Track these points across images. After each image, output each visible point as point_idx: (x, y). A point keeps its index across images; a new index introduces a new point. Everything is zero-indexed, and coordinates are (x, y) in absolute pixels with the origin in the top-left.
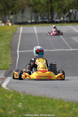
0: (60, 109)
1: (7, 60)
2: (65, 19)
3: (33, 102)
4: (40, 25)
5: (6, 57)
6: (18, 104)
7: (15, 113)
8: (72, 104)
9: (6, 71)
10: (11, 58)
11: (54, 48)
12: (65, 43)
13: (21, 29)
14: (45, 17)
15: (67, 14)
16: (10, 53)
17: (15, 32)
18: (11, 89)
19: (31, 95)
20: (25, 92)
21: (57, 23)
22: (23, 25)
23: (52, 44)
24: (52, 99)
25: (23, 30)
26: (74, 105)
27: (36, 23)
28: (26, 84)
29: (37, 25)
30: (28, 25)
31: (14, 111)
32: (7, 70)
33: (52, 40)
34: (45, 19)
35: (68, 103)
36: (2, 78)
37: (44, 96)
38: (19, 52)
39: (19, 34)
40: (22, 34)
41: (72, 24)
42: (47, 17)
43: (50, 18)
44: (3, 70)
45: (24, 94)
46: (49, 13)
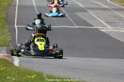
1: (6, 35)
5: (4, 32)
9: (6, 47)
10: (9, 33)
11: (57, 25)
12: (69, 20)
16: (7, 28)
23: (54, 19)
25: (19, 1)
32: (8, 47)
38: (17, 27)
39: (15, 6)
44: (3, 47)
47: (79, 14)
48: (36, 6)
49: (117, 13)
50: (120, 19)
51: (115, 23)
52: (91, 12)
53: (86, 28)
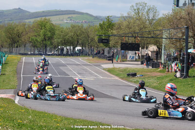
1: (15, 82)
2: (55, 53)
3: (38, 116)
4: (37, 56)
5: (14, 79)
9: (14, 90)
10: (17, 80)
12: (55, 71)
13: (24, 58)
15: (56, 49)
16: (16, 77)
17: (20, 61)
18: (22, 105)
20: (31, 107)
21: (49, 55)
22: (25, 56)
24: (49, 114)
27: (34, 54)
29: (35, 56)
30: (29, 56)
34: (40, 52)
35: (60, 117)
36: (13, 96)
38: (22, 76)
39: (22, 62)
40: (25, 63)
41: (59, 57)
42: (42, 50)
43: (44, 51)
44: (12, 90)
46: (44, 48)
47: (61, 68)
48: (35, 62)
49: (85, 67)
50: (86, 71)
51: (83, 73)
52: (69, 67)
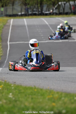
0: (49, 99)
2: (54, 12)
3: (24, 93)
4: (30, 17)
6: (8, 94)
7: (6, 103)
8: (61, 94)
10: (1, 49)
11: (44, 40)
13: (12, 21)
14: (35, 10)
15: (56, 6)
16: (1, 45)
17: (6, 24)
18: (2, 80)
19: (21, 86)
20: (15, 82)
21: (46, 15)
22: (14, 18)
23: (42, 35)
24: (41, 90)
25: (13, 22)
26: (63, 95)
27: (25, 15)
28: (16, 75)
29: (27, 17)
30: (18, 17)
31: (4, 101)
33: (42, 31)
34: (34, 11)
35: (58, 93)
37: (34, 86)
38: (10, 44)
39: (9, 26)
40: (12, 26)
41: (61, 16)
42: (36, 9)
43: (40, 10)
45: (15, 84)
46: (39, 5)
48: (27, 25)
53: (68, 41)
